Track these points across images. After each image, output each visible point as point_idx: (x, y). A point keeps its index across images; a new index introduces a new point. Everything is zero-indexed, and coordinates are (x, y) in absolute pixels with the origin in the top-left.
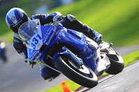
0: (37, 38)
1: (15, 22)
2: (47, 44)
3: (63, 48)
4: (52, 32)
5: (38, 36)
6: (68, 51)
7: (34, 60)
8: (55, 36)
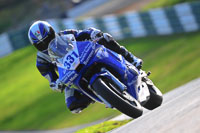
0: (73, 56)
1: (40, 38)
2: (85, 63)
3: (102, 70)
4: (91, 49)
5: (74, 53)
6: (108, 73)
7: (66, 82)
8: (94, 55)
